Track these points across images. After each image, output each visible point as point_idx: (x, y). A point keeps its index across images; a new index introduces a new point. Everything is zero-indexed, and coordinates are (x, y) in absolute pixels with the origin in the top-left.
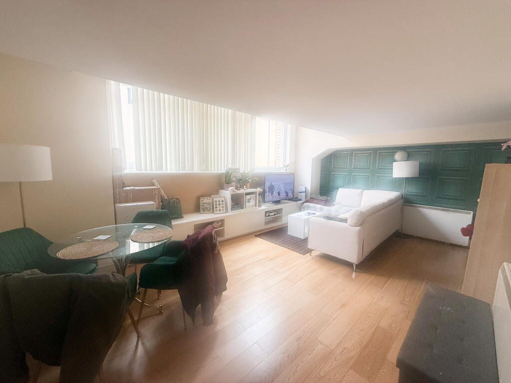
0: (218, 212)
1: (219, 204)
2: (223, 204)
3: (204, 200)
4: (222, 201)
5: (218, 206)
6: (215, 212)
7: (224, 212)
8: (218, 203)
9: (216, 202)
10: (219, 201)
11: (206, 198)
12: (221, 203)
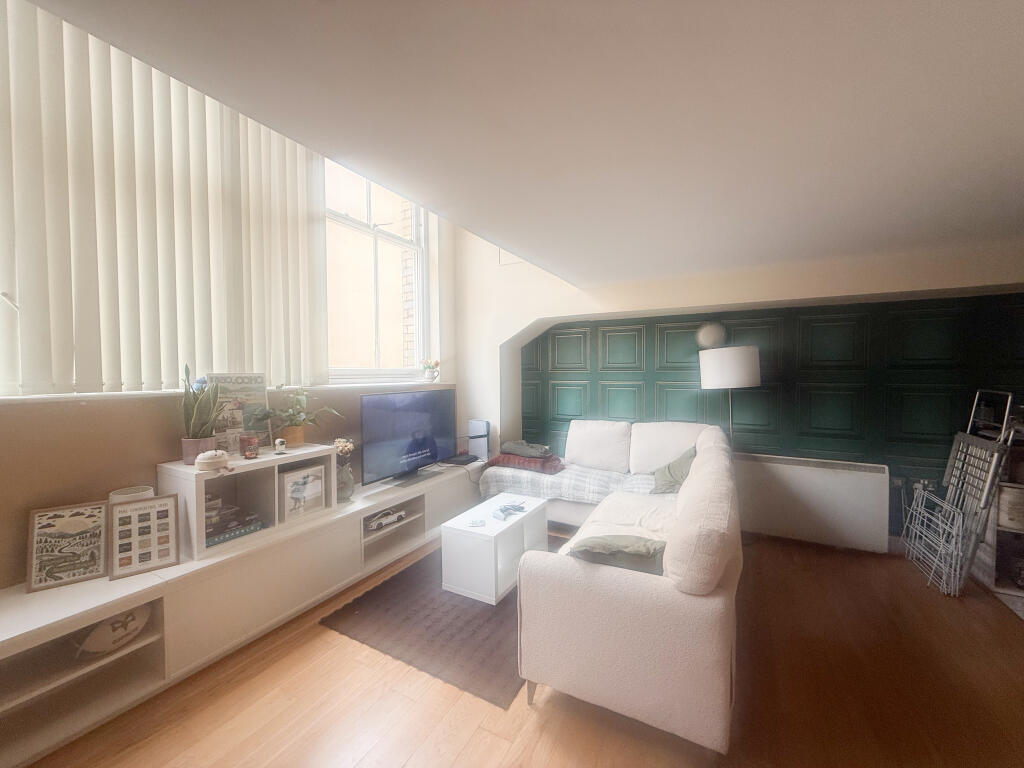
0: (136, 565)
1: (145, 531)
2: (164, 528)
3: (58, 522)
4: (163, 515)
5: (135, 539)
6: (118, 571)
7: (172, 558)
8: (135, 526)
9: (125, 521)
10: (144, 518)
11: (67, 513)
12: (154, 522)
